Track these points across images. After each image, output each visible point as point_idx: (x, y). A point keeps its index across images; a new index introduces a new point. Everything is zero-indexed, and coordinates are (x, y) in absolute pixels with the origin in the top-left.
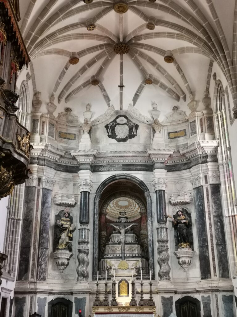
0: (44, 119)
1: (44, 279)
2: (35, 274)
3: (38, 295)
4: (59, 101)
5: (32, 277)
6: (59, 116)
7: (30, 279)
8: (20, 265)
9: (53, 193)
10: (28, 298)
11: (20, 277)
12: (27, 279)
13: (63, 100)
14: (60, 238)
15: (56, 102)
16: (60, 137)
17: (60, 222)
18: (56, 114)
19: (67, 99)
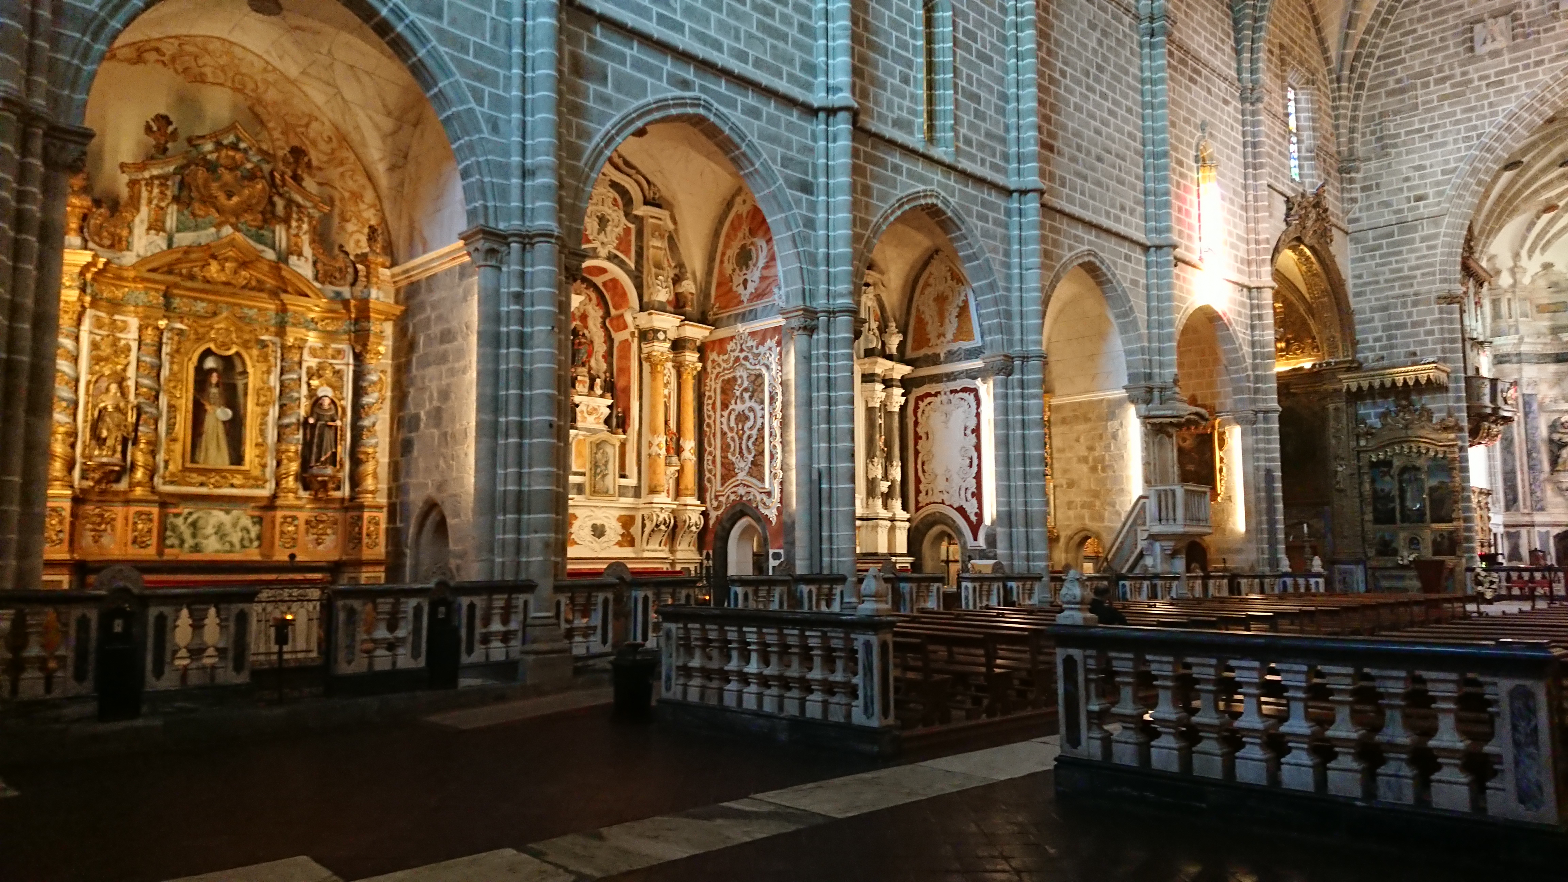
0: (1509, 295)
1: (1542, 509)
2: (1528, 503)
3: (1537, 529)
4: (1530, 256)
5: (1525, 507)
6: (1533, 281)
7: (1522, 510)
8: (1506, 494)
9: (1539, 397)
10: (1524, 532)
11: (1508, 508)
12: (1517, 510)
13: (1538, 251)
14: (1558, 457)
15: (1524, 261)
16: (1539, 312)
17: (1556, 437)
18: (1526, 280)
19: (1544, 249)
